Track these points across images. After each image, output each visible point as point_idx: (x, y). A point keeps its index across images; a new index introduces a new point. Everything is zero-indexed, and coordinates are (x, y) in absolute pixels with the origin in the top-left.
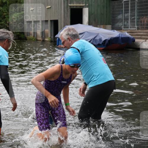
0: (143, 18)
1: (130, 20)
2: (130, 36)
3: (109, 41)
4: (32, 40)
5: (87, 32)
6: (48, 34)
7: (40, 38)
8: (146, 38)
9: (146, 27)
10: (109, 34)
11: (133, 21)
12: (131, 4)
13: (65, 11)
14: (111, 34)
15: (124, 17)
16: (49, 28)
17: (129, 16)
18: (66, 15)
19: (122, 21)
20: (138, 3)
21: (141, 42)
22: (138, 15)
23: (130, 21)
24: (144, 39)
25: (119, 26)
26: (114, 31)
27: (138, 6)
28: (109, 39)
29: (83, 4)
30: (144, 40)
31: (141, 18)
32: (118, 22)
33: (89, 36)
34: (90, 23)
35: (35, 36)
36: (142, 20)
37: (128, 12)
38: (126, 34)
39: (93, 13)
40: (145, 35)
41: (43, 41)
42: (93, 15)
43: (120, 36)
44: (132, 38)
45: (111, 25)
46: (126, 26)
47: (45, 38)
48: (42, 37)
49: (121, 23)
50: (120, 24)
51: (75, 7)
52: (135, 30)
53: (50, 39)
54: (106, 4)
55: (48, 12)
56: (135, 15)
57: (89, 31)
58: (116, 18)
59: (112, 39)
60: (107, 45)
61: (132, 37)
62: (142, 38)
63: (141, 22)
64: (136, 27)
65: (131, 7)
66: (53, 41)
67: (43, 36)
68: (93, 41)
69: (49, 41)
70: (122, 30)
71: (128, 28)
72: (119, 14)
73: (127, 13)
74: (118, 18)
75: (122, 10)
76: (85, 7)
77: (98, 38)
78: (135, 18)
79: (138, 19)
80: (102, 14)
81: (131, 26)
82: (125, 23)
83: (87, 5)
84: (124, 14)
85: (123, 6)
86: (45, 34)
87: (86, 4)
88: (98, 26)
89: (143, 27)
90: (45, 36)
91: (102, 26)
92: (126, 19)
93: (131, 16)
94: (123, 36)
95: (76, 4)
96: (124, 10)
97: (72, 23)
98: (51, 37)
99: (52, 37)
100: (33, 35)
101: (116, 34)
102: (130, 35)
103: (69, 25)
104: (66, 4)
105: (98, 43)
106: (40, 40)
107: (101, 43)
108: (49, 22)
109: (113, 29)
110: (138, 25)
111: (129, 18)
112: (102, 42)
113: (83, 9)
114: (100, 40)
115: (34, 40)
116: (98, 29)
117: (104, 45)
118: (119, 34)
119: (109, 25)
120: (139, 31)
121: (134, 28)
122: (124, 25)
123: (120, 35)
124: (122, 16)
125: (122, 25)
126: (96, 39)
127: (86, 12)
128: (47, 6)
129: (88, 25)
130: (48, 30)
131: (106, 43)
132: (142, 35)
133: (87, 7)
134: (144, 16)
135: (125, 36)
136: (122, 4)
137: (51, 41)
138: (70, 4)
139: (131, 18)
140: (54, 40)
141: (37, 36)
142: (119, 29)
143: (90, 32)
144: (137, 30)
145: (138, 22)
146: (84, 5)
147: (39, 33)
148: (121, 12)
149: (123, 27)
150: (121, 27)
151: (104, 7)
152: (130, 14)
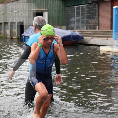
0: (91, 21)
2: (80, 35)
3: (63, 38)
4: (2, 38)
6: (15, 33)
7: (9, 36)
8: (94, 36)
9: (93, 28)
10: (63, 33)
11: (83, 23)
12: (81, 9)
15: (76, 19)
16: (16, 28)
17: (80, 18)
19: (75, 23)
20: (87, 8)
21: (89, 39)
22: (87, 18)
23: (81, 23)
24: (91, 36)
25: (72, 27)
26: (67, 31)
27: (87, 11)
29: (43, 9)
30: (92, 38)
31: (89, 20)
32: (71, 23)
35: (5, 35)
36: (90, 22)
37: (79, 16)
38: (76, 33)
39: (51, 16)
40: (92, 34)
41: (12, 38)
42: (51, 18)
43: (71, 35)
44: (81, 36)
45: (65, 25)
46: (77, 26)
47: (13, 36)
48: (10, 35)
52: (85, 30)
53: (17, 37)
54: (62, 9)
56: (85, 18)
58: (70, 20)
59: (65, 37)
62: (90, 36)
63: (90, 24)
64: (86, 27)
65: (81, 12)
66: (20, 38)
67: (12, 35)
70: (74, 30)
71: (79, 28)
72: (72, 17)
73: (78, 16)
76: (45, 12)
78: (84, 20)
79: (87, 21)
80: (58, 17)
81: (81, 27)
82: (77, 24)
83: (47, 10)
84: (76, 17)
85: (75, 11)
86: (13, 33)
87: (46, 9)
88: (56, 27)
89: (91, 28)
90: (13, 35)
91: (59, 27)
92: (78, 21)
93: (82, 19)
94: (74, 35)
95: (38, 9)
96: (76, 14)
98: (17, 36)
99: (19, 35)
100: (3, 34)
101: (68, 33)
102: (80, 33)
106: (9, 38)
108: (16, 24)
109: (67, 29)
110: (87, 26)
111: (80, 20)
115: (4, 38)
116: (56, 29)
118: (71, 33)
120: (88, 30)
121: (84, 28)
122: (76, 25)
124: (74, 19)
125: (74, 26)
130: (15, 30)
132: (90, 34)
133: (47, 12)
134: (91, 19)
136: (75, 9)
139: (81, 20)
141: (6, 35)
142: (72, 29)
144: (86, 30)
145: (87, 23)
146: (44, 10)
147: (8, 32)
148: (74, 16)
149: (75, 27)
150: (74, 28)
151: (60, 12)
152: (80, 17)
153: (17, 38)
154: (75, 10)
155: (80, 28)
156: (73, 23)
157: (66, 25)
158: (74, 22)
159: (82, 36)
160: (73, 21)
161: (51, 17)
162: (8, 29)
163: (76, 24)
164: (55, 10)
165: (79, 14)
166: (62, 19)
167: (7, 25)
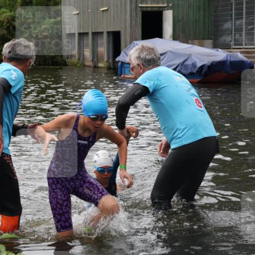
1: (246, 30)
2: (245, 59)
3: (209, 67)
4: (76, 65)
5: (171, 52)
6: (103, 55)
7: (89, 63)
10: (208, 56)
11: (249, 33)
12: (247, 3)
13: (133, 16)
14: (212, 56)
15: (235, 26)
16: (105, 45)
17: (244, 24)
18: (133, 23)
19: (232, 33)
23: (246, 33)
25: (226, 42)
26: (217, 50)
28: (209, 64)
29: (163, 4)
32: (224, 34)
33: (173, 60)
34: (175, 37)
35: (81, 59)
37: (242, 18)
38: (238, 55)
41: (96, 67)
42: (180, 23)
43: (227, 59)
44: (249, 62)
45: (211, 39)
46: (238, 41)
47: (98, 62)
48: (93, 60)
49: (230, 37)
50: (228, 39)
51: (149, 9)
53: (107, 64)
54: (204, 4)
55: (103, 18)
56: (254, 22)
57: (174, 51)
58: (221, 28)
59: (214, 63)
60: (206, 75)
61: (249, 60)
65: (246, 9)
66: (112, 67)
67: (95, 60)
68: (181, 68)
69: (104, 68)
70: (230, 48)
71: (242, 45)
72: (226, 21)
73: (239, 19)
74: (224, 28)
75: (232, 14)
76: (167, 10)
77: (189, 62)
78: (254, 27)
80: (196, 21)
81: (247, 42)
82: (237, 37)
83: (171, 5)
84: (235, 21)
86: (97, 55)
87: (168, 3)
88: (189, 42)
90: (97, 59)
91: (196, 41)
92: (239, 30)
93: (248, 24)
94: (232, 59)
95: (152, 4)
96: (235, 13)
97: (145, 36)
98: (108, 61)
99: (111, 61)
100: (77, 57)
101: (220, 55)
102: (245, 56)
103: (139, 40)
104: (134, 4)
105: (189, 71)
106: (89, 66)
107: (195, 72)
108: (105, 35)
109: (215, 46)
111: (244, 27)
112: (196, 69)
113: (164, 12)
114: (194, 65)
115: (80, 66)
116: (191, 47)
117: (200, 75)
118: (227, 55)
119: (208, 39)
121: (253, 45)
122: (235, 39)
123: (229, 57)
124: (231, 25)
125: (231, 39)
126: (185, 63)
127: (168, 17)
128: (102, 8)
129: (171, 39)
130: (103, 49)
131: (203, 71)
133: (171, 9)
135: (235, 60)
136: (232, 3)
137: (109, 68)
138: (141, 4)
139: (246, 28)
140: (113, 65)
141: (84, 59)
142: (226, 47)
143: (176, 51)
146: (165, 5)
147: (88, 53)
148: (229, 18)
149: (233, 43)
150: (230, 44)
151: (199, 9)
152: (244, 21)
153: (108, 66)
154: (232, 6)
155: (244, 44)
156: (229, 34)
157: (213, 37)
158: (229, 32)
159: (251, 61)
160: (228, 29)
161: (180, 21)
162: (87, 47)
163: (235, 36)
164: (189, 6)
165: (242, 14)
166: (204, 26)
167: (85, 38)
